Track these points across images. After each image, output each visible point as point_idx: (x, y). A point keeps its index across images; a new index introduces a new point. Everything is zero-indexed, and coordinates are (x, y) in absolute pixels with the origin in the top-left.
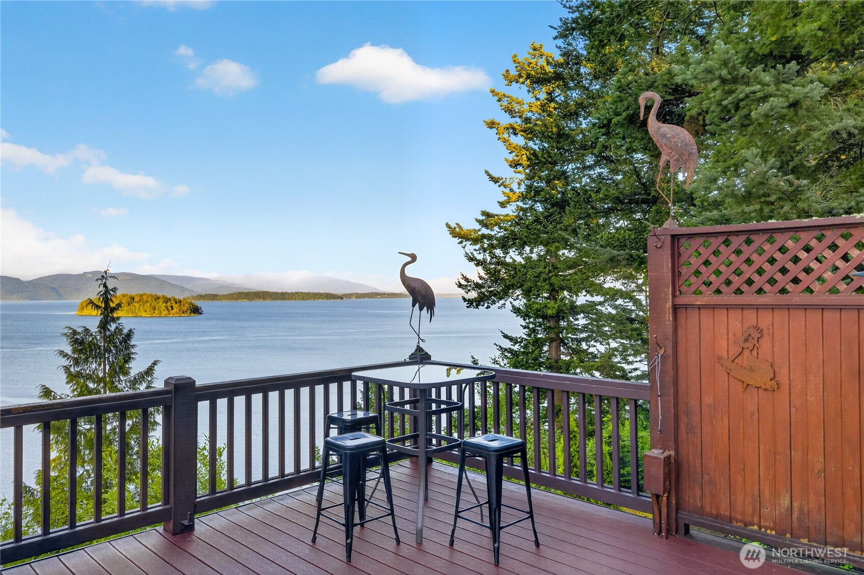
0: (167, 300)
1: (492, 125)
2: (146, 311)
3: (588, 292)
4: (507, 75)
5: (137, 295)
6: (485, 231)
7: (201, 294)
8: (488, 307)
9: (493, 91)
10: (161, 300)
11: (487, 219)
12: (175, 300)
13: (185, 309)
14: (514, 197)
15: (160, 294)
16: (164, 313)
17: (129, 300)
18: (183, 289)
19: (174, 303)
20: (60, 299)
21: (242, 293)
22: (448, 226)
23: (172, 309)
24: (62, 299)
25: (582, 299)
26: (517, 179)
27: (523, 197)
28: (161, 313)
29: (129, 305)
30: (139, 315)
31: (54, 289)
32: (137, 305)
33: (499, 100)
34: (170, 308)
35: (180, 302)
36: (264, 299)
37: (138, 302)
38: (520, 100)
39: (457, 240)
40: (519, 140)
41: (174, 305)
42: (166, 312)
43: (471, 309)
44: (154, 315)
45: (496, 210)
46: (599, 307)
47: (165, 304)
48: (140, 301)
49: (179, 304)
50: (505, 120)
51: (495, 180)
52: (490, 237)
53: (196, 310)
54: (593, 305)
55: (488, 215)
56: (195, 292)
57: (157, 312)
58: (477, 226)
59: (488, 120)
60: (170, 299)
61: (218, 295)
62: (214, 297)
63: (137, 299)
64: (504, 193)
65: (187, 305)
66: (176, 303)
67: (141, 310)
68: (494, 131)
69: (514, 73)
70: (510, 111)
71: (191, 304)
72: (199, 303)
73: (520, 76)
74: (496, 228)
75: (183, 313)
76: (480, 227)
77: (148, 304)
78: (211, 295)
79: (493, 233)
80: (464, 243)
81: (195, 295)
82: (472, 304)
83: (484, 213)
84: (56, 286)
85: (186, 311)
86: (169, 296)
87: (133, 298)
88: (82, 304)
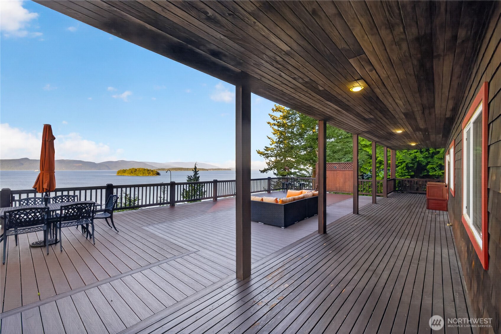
0: (148, 170)
1: (269, 123)
2: (141, 174)
3: (294, 169)
4: (273, 110)
6: (266, 152)
7: (159, 168)
8: (267, 173)
9: (269, 114)
11: (267, 149)
12: (151, 170)
13: (154, 173)
14: (274, 143)
15: (146, 168)
18: (153, 167)
21: (174, 168)
22: (257, 150)
23: (150, 173)
25: (293, 171)
26: (275, 138)
27: (277, 143)
29: (135, 172)
30: (138, 175)
32: (138, 172)
33: (271, 117)
34: (149, 173)
35: (153, 171)
36: (181, 170)
38: (276, 116)
39: (259, 155)
40: (276, 128)
42: (148, 174)
43: (262, 173)
45: (269, 146)
46: (297, 173)
47: (147, 172)
48: (139, 170)
50: (272, 122)
51: (269, 138)
52: (268, 154)
53: (158, 174)
54: (296, 172)
55: (267, 148)
56: (157, 167)
57: (145, 174)
58: (264, 151)
59: (268, 122)
60: (149, 170)
62: (163, 169)
63: (137, 170)
64: (271, 141)
68: (269, 125)
69: (275, 109)
70: (274, 120)
71: (156, 172)
72: (159, 172)
73: (276, 110)
74: (269, 151)
75: (154, 175)
76: (265, 151)
77: (142, 172)
79: (268, 153)
80: (261, 156)
81: (157, 169)
82: (262, 172)
83: (265, 147)
86: (149, 169)
87: (136, 170)
88: (118, 171)
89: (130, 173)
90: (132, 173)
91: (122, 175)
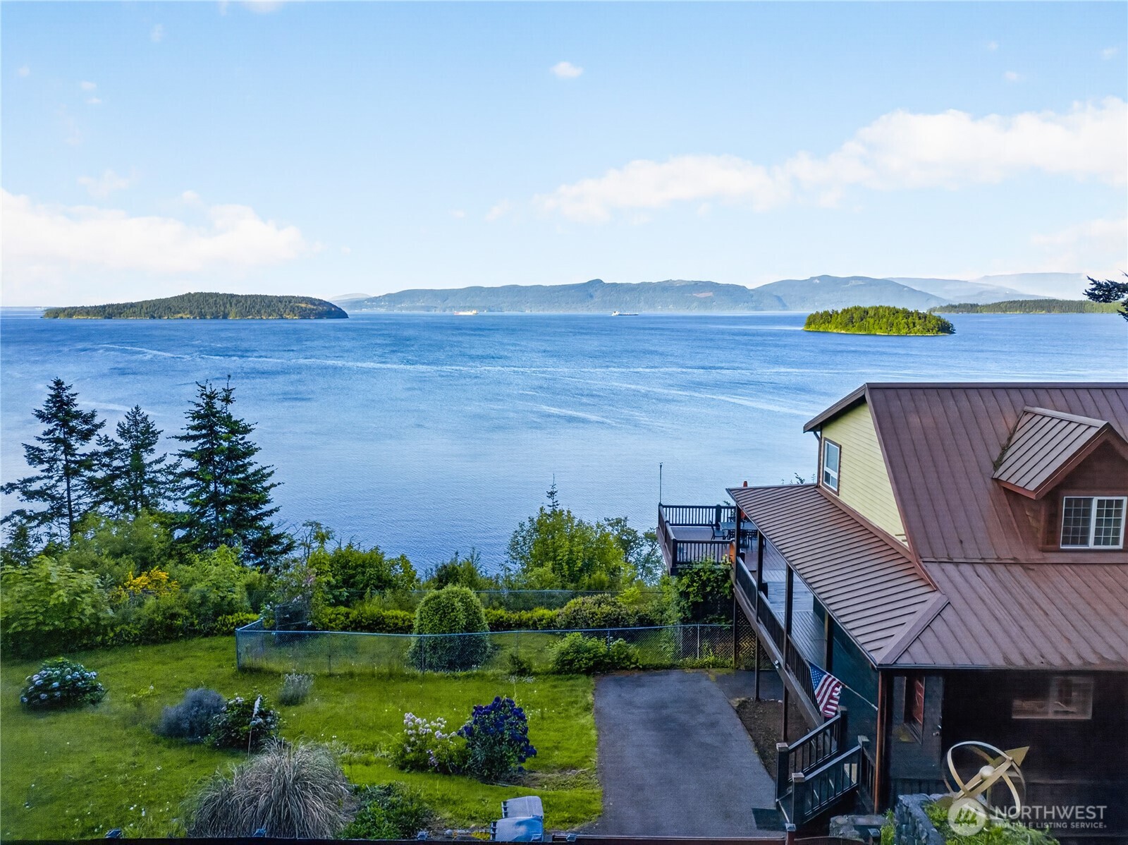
0: (908, 315)
2: (881, 329)
5: (872, 308)
7: (954, 304)
10: (901, 316)
12: (918, 314)
13: (931, 326)
15: (900, 306)
16: (904, 332)
17: (862, 313)
18: (928, 297)
19: (917, 318)
20: (784, 310)
21: (1014, 302)
23: (914, 326)
24: (787, 310)
28: (899, 330)
29: (862, 320)
30: (873, 332)
31: (779, 299)
32: (872, 321)
34: (911, 325)
35: (925, 317)
37: (872, 317)
41: (917, 321)
42: (906, 330)
44: (891, 333)
47: (905, 320)
48: (875, 315)
49: (923, 320)
53: (946, 328)
56: (944, 300)
57: (894, 329)
60: (912, 314)
61: (977, 305)
62: (973, 308)
63: (871, 313)
65: (934, 322)
66: (920, 318)
67: (876, 327)
71: (939, 319)
72: (947, 317)
75: (929, 331)
77: (885, 320)
78: (968, 304)
81: (944, 305)
84: (780, 295)
85: (932, 330)
86: (911, 309)
87: (866, 312)
88: (809, 318)
89: (846, 325)
90: (853, 323)
91: (821, 329)
